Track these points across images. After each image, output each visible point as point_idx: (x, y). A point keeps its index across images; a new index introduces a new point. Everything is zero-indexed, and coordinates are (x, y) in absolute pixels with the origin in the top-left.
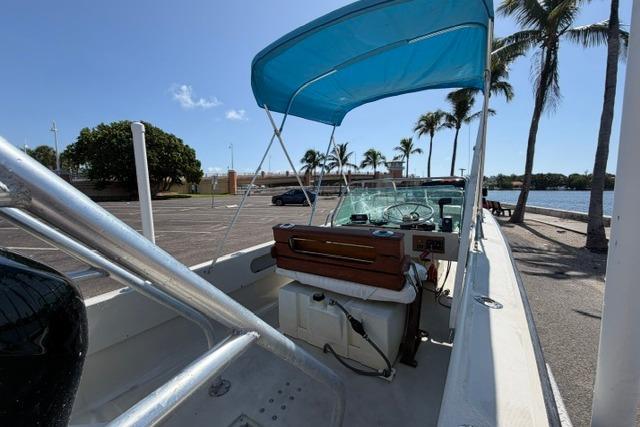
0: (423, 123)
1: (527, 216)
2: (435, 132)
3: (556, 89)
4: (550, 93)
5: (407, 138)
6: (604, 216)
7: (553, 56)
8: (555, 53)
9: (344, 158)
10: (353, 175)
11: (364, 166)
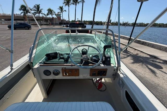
0: (66, 1)
5: (61, 6)
9: (40, 10)
10: (44, 18)
11: (48, 15)
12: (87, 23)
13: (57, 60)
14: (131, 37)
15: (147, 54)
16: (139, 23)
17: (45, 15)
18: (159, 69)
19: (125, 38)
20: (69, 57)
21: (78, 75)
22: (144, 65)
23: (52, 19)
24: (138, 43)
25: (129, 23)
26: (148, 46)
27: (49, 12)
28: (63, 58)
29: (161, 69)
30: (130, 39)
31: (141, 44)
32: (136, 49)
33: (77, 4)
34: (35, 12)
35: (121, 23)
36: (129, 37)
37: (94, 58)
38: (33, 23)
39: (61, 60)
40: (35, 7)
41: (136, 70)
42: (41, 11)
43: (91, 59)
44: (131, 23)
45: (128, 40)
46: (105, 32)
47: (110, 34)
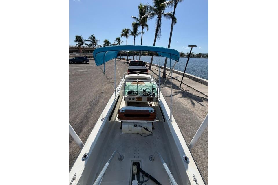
0: (124, 32)
1: (152, 67)
2: (128, 37)
3: (160, 32)
4: (158, 33)
5: (119, 37)
6: (166, 68)
7: (160, 22)
8: (160, 21)
9: (95, 42)
12: (146, 54)
13: (133, 94)
15: (196, 90)
16: (206, 54)
17: (101, 46)
18: (199, 102)
20: (138, 93)
21: (142, 100)
22: (189, 99)
24: (193, 80)
25: (194, 54)
26: (201, 83)
27: (105, 43)
28: (135, 93)
29: (202, 102)
31: (195, 81)
32: (188, 86)
33: (136, 36)
34: (91, 44)
35: (185, 54)
37: (149, 93)
38: (88, 55)
39: (134, 94)
40: (90, 38)
41: (182, 103)
42: (97, 43)
43: (147, 94)
44: (197, 54)
46: (164, 67)
47: (168, 70)
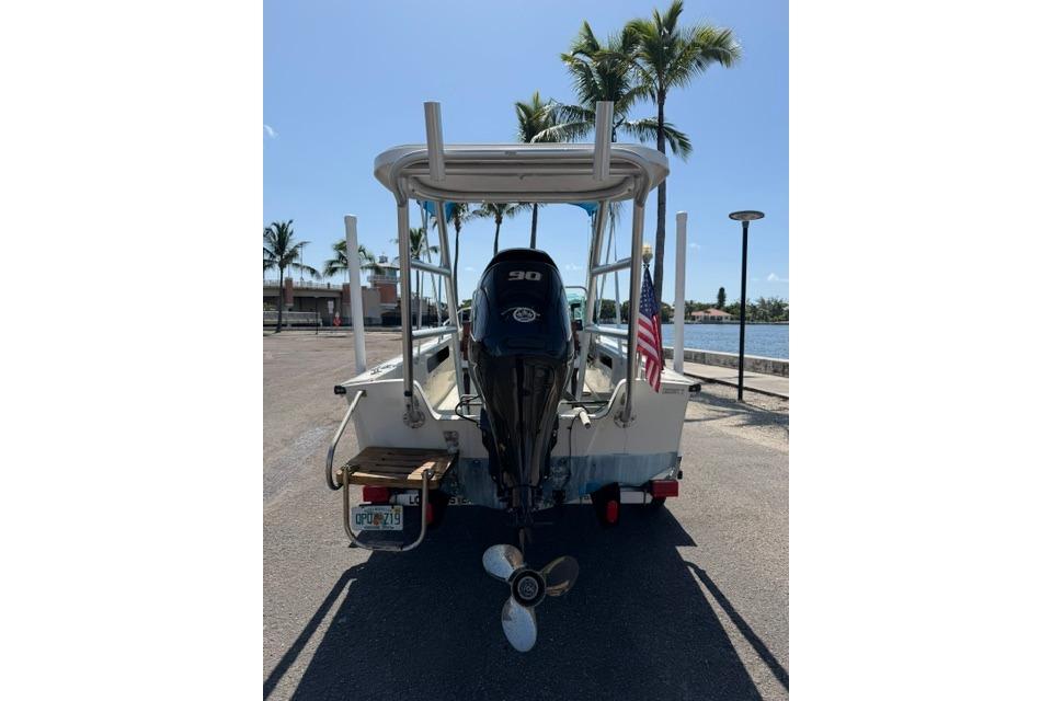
2: (462, 224)
9: (287, 251)
10: (298, 289)
11: (332, 271)
14: (742, 352)
17: (313, 272)
19: (722, 361)
23: (341, 293)
27: (340, 256)
30: (741, 365)
36: (738, 355)
42: (294, 254)
45: (733, 366)
